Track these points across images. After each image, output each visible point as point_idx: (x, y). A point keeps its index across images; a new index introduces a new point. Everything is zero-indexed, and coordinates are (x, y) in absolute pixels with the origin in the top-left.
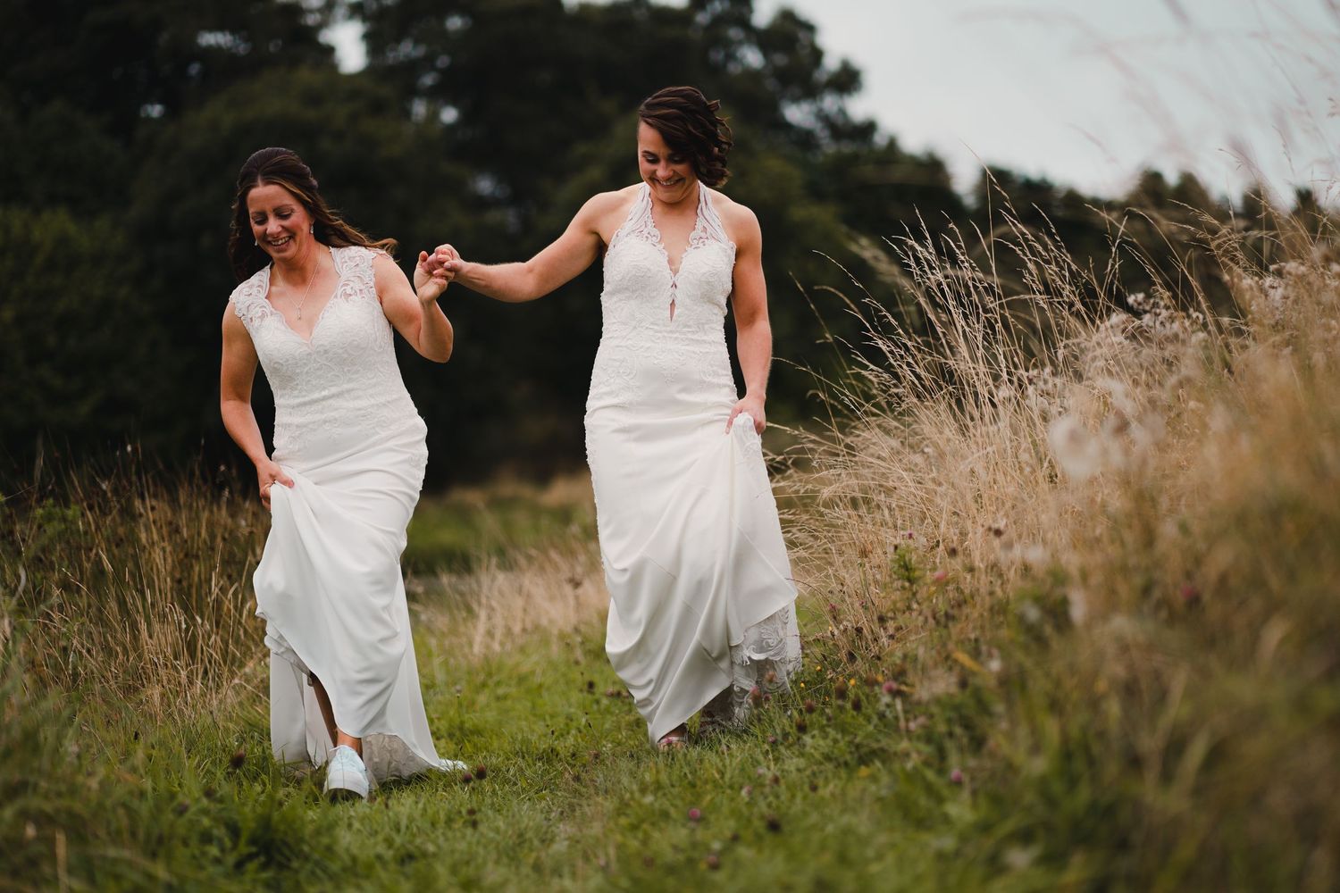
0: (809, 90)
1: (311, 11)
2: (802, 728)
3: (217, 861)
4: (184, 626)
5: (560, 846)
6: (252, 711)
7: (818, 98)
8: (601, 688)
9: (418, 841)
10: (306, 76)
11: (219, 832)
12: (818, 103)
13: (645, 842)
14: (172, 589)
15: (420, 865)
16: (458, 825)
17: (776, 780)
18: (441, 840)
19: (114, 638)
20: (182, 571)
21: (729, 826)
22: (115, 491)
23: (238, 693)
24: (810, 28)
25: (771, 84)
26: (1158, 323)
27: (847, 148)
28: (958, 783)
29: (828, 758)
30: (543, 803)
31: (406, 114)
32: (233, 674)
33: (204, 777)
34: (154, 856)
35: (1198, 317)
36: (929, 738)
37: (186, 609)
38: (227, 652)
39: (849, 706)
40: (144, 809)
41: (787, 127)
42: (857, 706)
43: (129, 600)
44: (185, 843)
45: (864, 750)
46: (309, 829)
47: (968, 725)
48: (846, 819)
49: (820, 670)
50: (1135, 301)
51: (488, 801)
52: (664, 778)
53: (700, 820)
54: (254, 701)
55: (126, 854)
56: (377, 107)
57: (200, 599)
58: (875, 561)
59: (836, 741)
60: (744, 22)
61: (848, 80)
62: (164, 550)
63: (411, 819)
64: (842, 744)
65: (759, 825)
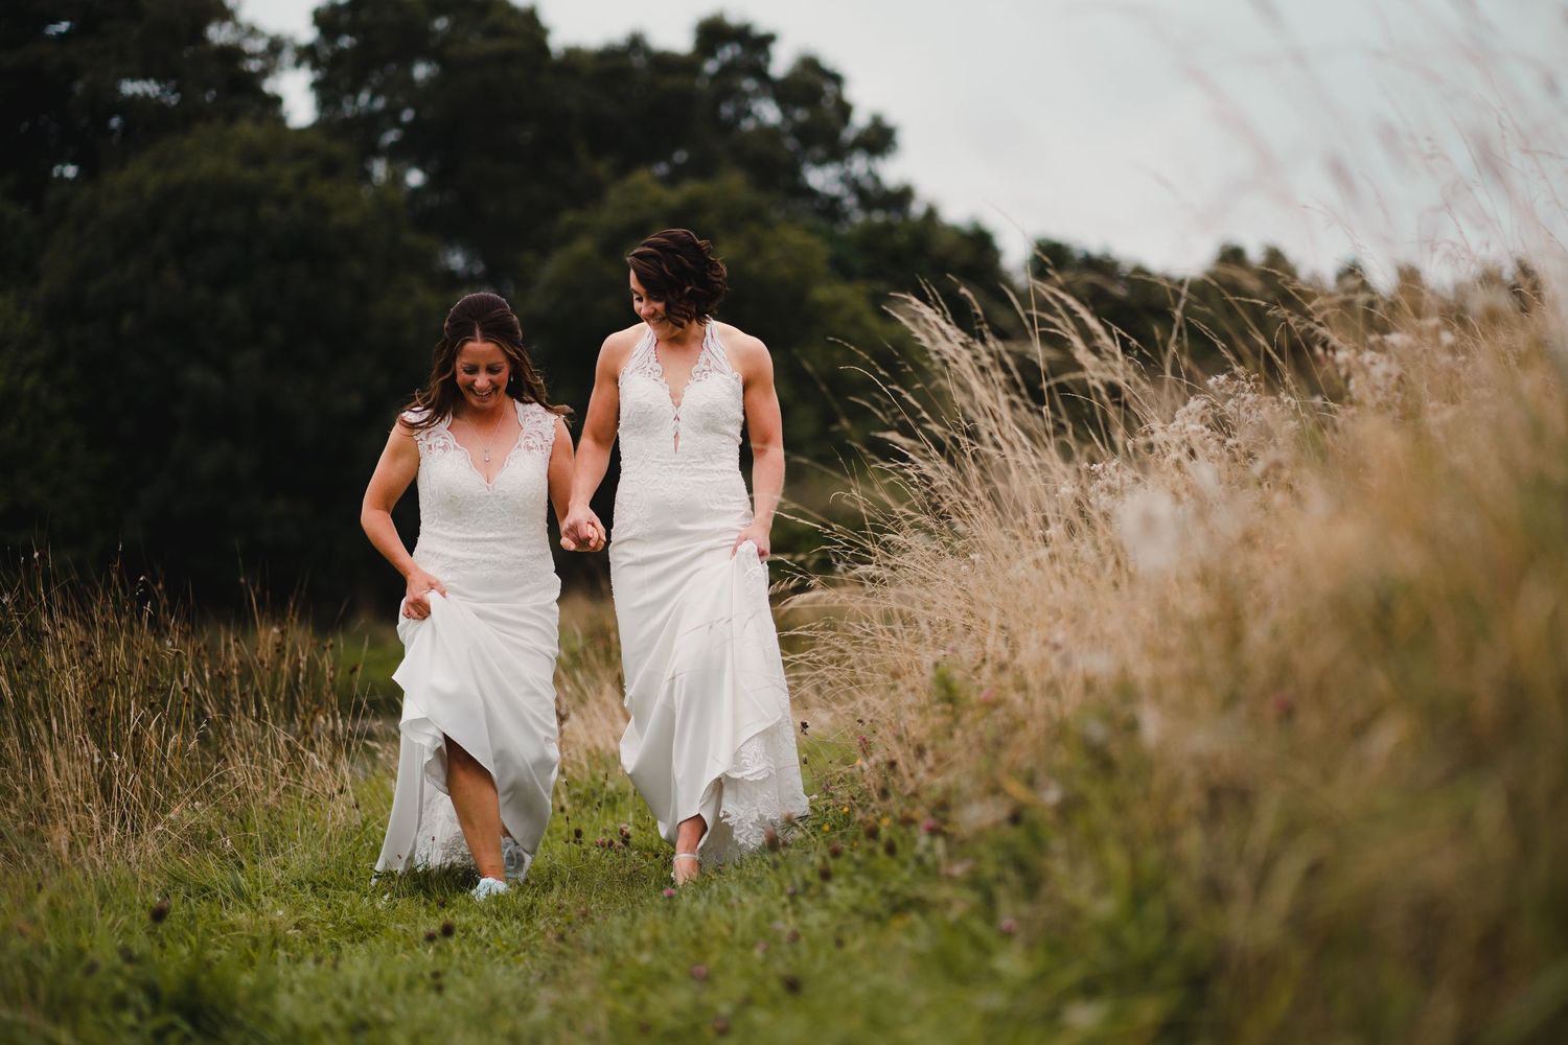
0: (837, 152)
1: (253, 56)
2: (826, 875)
3: (133, 1030)
4: (97, 760)
5: (541, 1014)
6: (177, 862)
7: (847, 160)
8: (589, 838)
9: (373, 1008)
10: (247, 129)
11: (138, 997)
12: (847, 167)
13: (642, 1006)
14: (83, 720)
15: (375, 1035)
16: (420, 990)
17: (795, 937)
18: (400, 1007)
19: (15, 777)
20: (96, 700)
21: (737, 987)
22: (17, 604)
23: (161, 843)
24: (836, 79)
25: (791, 144)
26: (1242, 409)
27: (879, 217)
28: (1008, 935)
29: (856, 910)
30: (521, 967)
31: (366, 176)
32: (156, 821)
33: (119, 938)
34: (56, 1020)
35: (1289, 402)
36: (974, 882)
37: (100, 745)
38: (148, 794)
39: (880, 850)
40: (47, 967)
41: (811, 193)
42: (891, 849)
43: (33, 734)
44: (95, 1008)
45: (899, 900)
46: (242, 994)
47: (1021, 866)
48: (879, 979)
49: (848, 813)
50: (1216, 383)
51: (456, 962)
52: (663, 934)
53: (706, 979)
54: (180, 851)
55: (23, 1017)
56: (330, 168)
57: (117, 732)
58: (910, 682)
59: (865, 891)
60: (760, 73)
61: (880, 139)
62: (73, 674)
63: (365, 983)
64: (873, 894)
65: (775, 986)
